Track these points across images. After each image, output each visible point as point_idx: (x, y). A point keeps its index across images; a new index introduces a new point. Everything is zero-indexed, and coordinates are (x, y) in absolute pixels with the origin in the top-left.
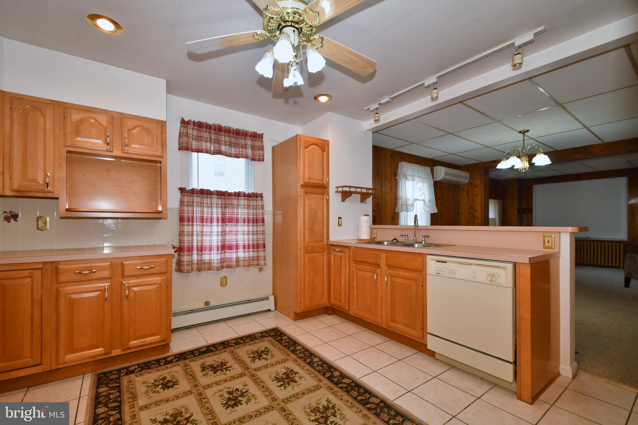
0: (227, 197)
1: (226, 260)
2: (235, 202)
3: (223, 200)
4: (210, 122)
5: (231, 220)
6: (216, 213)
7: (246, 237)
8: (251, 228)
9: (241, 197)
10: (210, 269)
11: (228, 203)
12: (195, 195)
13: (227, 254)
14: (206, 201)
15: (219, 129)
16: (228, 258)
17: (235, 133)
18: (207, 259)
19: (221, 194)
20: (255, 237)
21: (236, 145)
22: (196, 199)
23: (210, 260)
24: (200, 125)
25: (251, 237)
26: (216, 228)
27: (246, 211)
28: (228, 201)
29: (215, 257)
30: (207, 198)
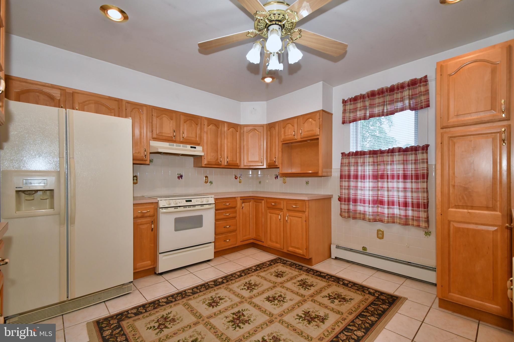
0: (379, 155)
1: (379, 214)
2: (389, 159)
3: (375, 159)
4: (364, 92)
5: (382, 177)
6: (368, 170)
7: (401, 194)
8: (409, 185)
9: (395, 152)
10: (364, 219)
11: (386, 160)
12: (351, 157)
13: (379, 209)
14: (360, 160)
15: (372, 94)
16: (380, 213)
17: (389, 91)
18: (362, 210)
19: (374, 153)
20: (415, 195)
21: (392, 102)
22: (352, 160)
23: (365, 211)
24: (355, 99)
25: (409, 194)
26: (368, 184)
27: (401, 167)
28: (380, 159)
29: (369, 209)
30: (361, 158)
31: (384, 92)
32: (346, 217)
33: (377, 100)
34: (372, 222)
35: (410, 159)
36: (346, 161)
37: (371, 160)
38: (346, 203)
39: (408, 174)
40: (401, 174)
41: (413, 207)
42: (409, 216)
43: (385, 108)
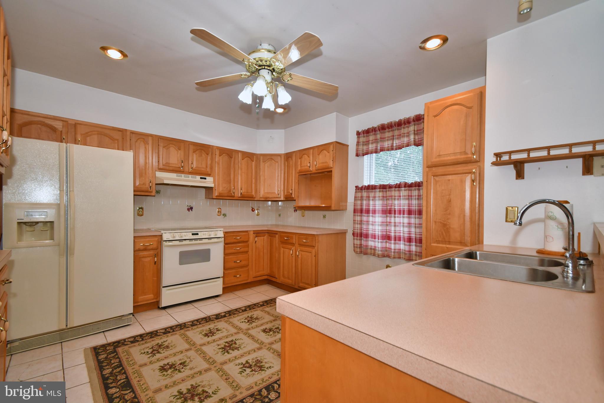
0: (388, 189)
1: (387, 249)
2: (397, 194)
3: (385, 193)
4: (375, 125)
5: (390, 212)
6: (378, 204)
7: (406, 229)
8: (413, 221)
9: (402, 188)
10: (374, 255)
11: (393, 195)
12: (363, 191)
13: (388, 244)
14: (372, 195)
15: (383, 128)
16: (388, 248)
17: (397, 125)
18: (373, 245)
19: (383, 187)
20: (418, 230)
21: (400, 136)
22: (365, 194)
23: (375, 247)
24: (367, 132)
25: (413, 230)
26: (378, 219)
27: (406, 202)
28: (388, 194)
29: (378, 244)
30: (372, 192)
31: (393, 126)
32: (358, 253)
33: (388, 134)
34: (381, 257)
35: (414, 195)
36: (359, 195)
37: (381, 194)
38: (358, 238)
39: (412, 209)
40: (406, 209)
41: (416, 242)
42: (413, 252)
43: (395, 143)
